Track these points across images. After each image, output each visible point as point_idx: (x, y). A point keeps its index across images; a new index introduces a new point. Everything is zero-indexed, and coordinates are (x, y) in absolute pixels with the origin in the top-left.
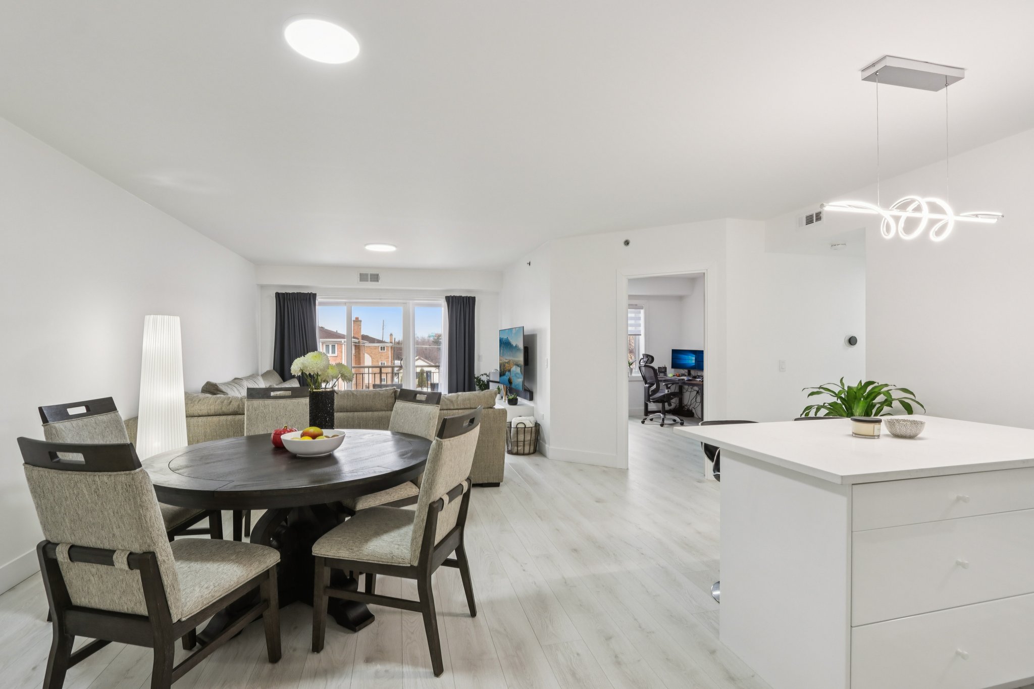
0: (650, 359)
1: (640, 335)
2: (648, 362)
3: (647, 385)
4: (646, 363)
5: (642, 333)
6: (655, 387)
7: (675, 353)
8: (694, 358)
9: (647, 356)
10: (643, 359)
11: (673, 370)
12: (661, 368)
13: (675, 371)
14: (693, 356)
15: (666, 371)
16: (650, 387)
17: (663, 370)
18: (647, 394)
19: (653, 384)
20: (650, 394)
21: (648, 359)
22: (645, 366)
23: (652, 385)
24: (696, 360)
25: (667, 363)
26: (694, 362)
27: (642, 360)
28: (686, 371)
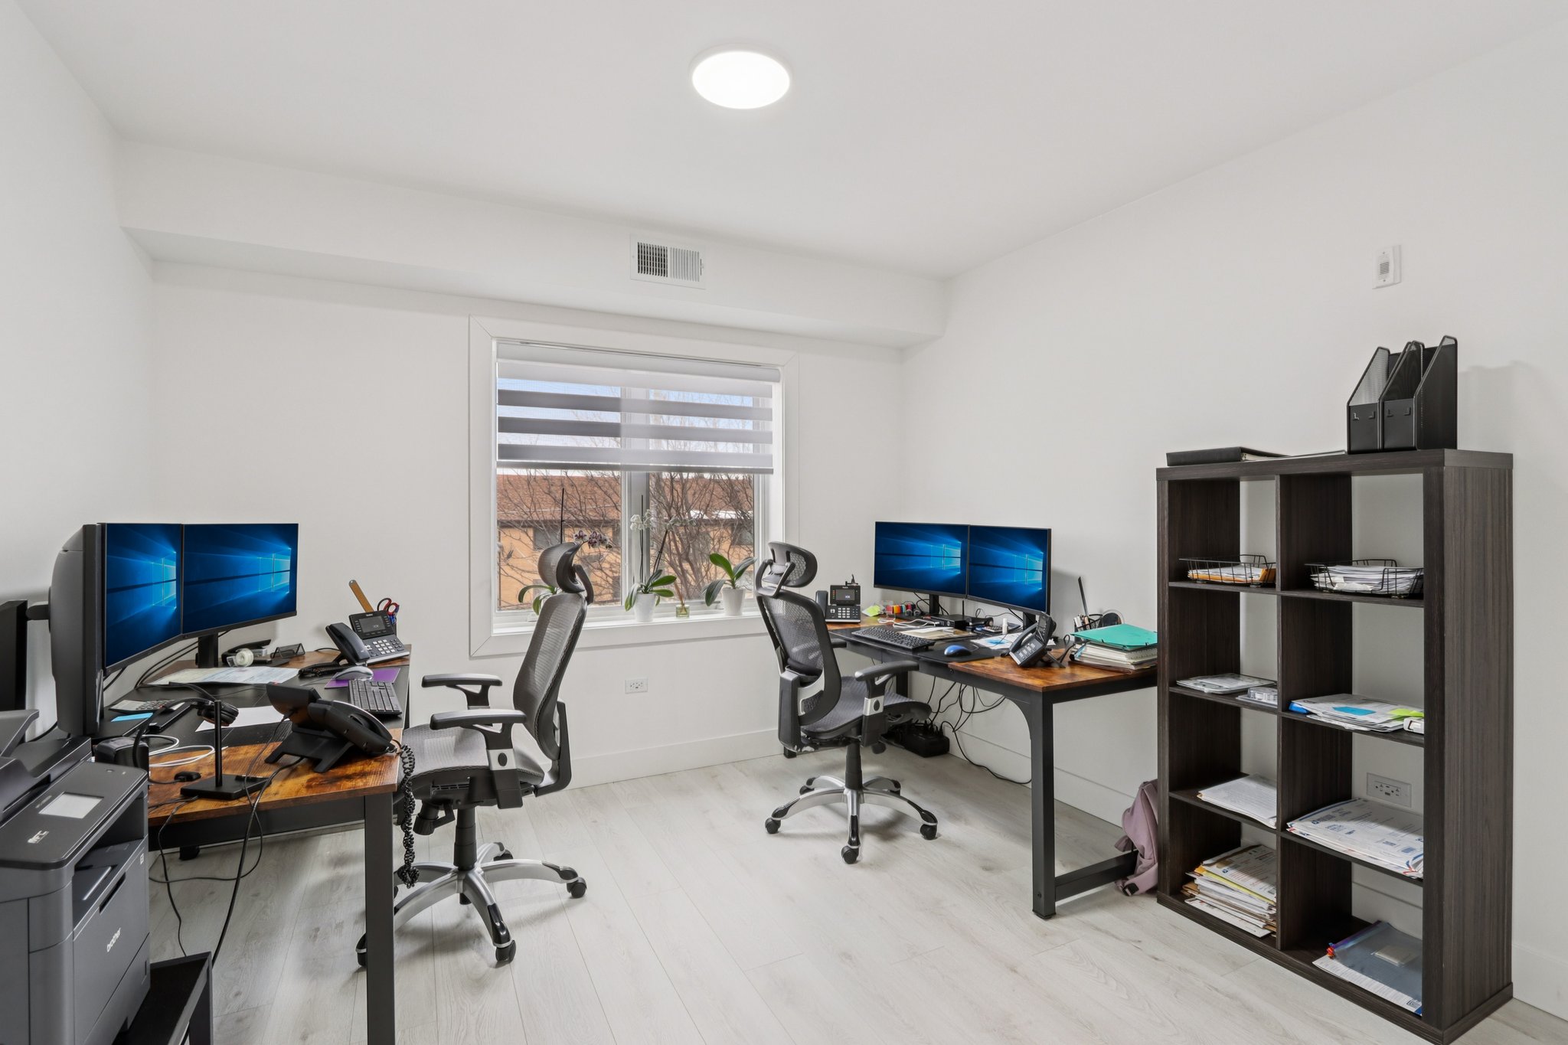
0: (801, 565)
1: (771, 472)
2: (794, 577)
3: (790, 676)
4: (784, 582)
5: (778, 465)
6: (819, 685)
7: (891, 537)
8: (958, 552)
9: (789, 551)
10: (771, 563)
11: (879, 591)
12: (840, 587)
13: (884, 599)
14: (956, 546)
15: (858, 600)
16: (802, 683)
17: (848, 596)
18: (787, 715)
19: (814, 674)
20: (802, 713)
21: (793, 566)
22: (778, 595)
23: (808, 674)
24: (963, 557)
25: (864, 572)
26: (957, 563)
27: (768, 569)
28: (926, 596)
